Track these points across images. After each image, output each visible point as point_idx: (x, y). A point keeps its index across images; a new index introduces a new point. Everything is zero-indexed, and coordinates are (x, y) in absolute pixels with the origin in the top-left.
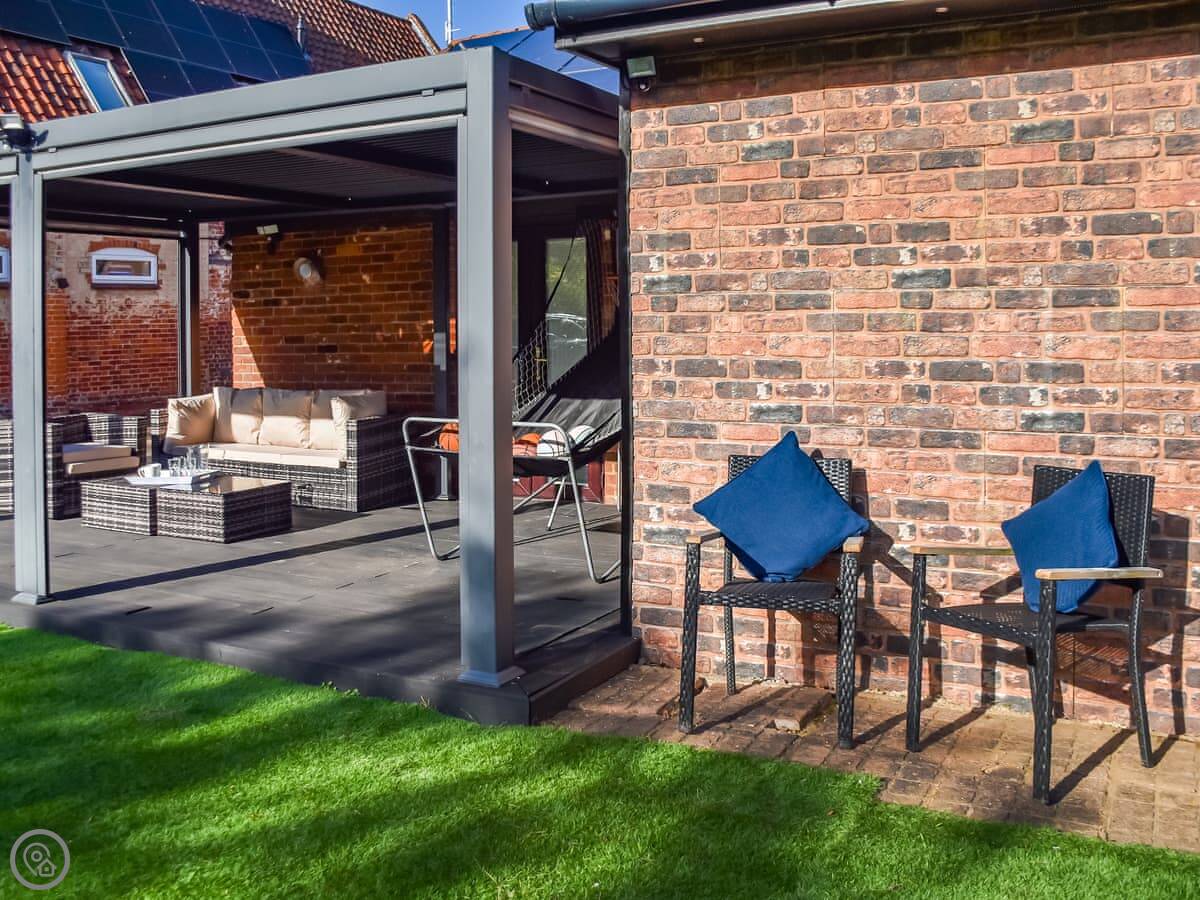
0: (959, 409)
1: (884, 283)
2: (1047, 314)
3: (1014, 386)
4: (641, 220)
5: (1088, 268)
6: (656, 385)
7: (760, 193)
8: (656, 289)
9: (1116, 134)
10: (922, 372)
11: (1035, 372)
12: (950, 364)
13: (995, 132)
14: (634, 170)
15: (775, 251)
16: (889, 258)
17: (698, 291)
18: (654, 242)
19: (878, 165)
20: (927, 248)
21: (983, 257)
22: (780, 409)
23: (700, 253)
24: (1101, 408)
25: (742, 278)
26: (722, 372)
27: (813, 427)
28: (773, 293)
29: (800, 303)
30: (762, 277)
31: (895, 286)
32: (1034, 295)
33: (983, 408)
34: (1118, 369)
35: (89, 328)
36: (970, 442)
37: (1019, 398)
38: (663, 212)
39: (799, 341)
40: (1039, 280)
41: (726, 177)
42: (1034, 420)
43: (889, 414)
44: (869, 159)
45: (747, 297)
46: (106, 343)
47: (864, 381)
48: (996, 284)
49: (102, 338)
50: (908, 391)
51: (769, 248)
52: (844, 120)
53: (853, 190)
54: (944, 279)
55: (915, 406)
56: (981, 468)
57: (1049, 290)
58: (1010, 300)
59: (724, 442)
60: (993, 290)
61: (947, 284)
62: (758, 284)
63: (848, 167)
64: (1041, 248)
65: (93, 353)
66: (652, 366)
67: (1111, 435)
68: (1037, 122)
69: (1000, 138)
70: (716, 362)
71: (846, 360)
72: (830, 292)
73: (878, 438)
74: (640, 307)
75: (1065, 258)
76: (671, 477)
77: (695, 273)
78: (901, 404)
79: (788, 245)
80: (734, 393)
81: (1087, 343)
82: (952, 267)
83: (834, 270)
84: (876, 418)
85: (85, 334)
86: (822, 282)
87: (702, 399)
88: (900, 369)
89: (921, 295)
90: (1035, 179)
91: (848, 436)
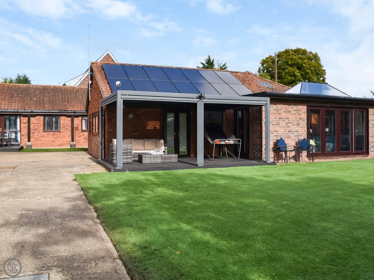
1: (284, 123)
5: (298, 122)
9: (300, 111)
11: (295, 131)
12: (289, 131)
13: (292, 110)
15: (276, 119)
20: (288, 120)
21: (292, 121)
28: (275, 124)
32: (295, 124)
33: (292, 135)
34: (300, 131)
39: (277, 128)
42: (295, 135)
63: (282, 112)
68: (295, 109)
71: (282, 130)
72: (280, 124)
78: (286, 134)
81: (298, 129)
88: (286, 131)
89: (287, 124)
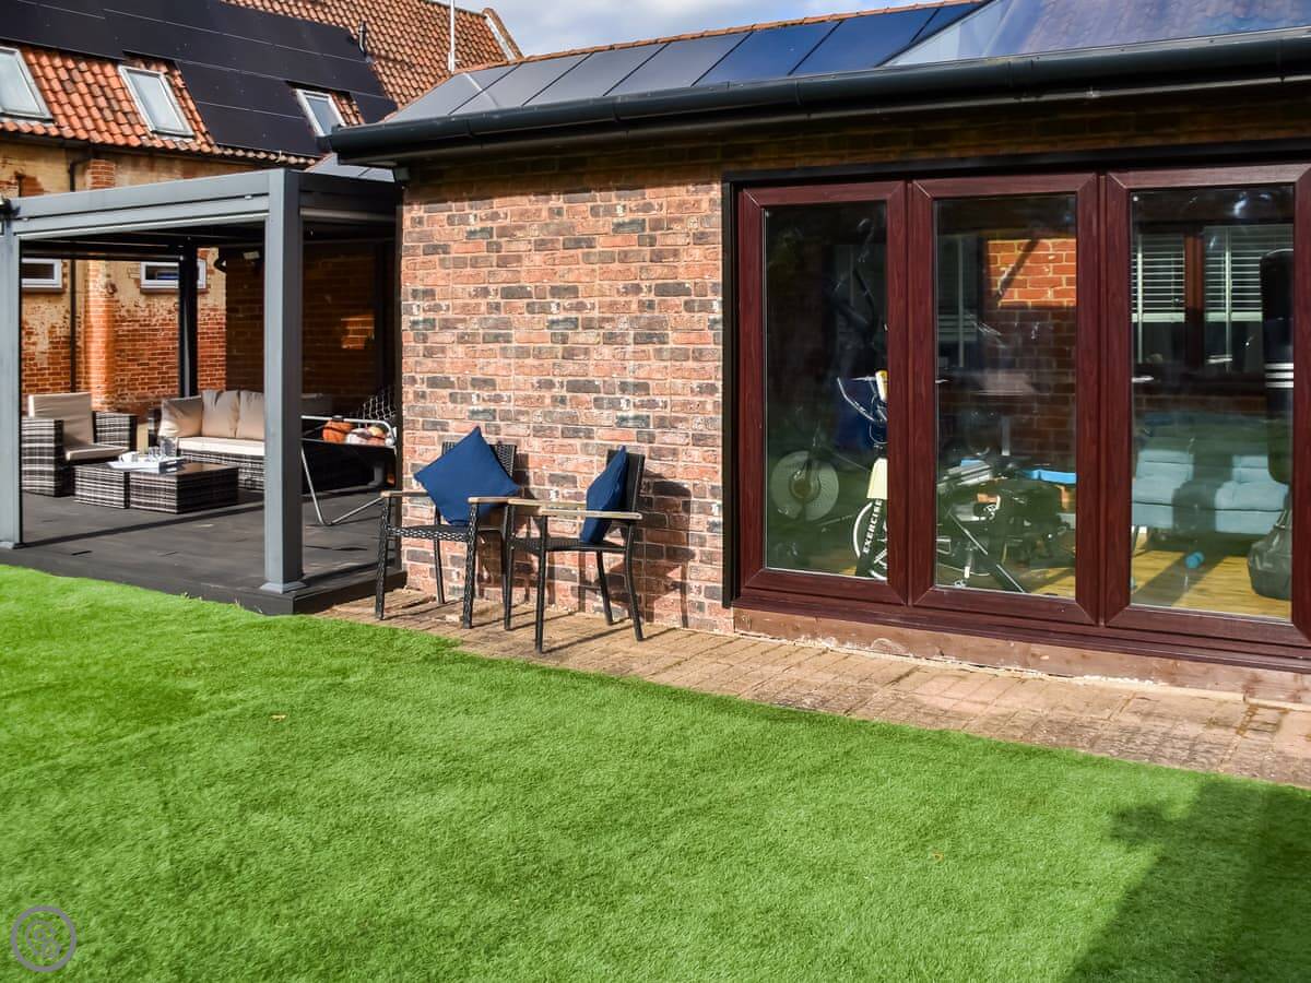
0: (581, 412)
1: (542, 326)
2: (630, 348)
3: (612, 396)
4: (408, 278)
5: (653, 318)
6: (416, 394)
7: (475, 263)
8: (416, 327)
9: (669, 229)
10: (562, 387)
11: (624, 387)
12: (577, 381)
13: (604, 226)
14: (405, 244)
15: (483, 303)
16: (545, 309)
17: (441, 329)
18: (415, 294)
19: (541, 245)
20: (566, 303)
21: (597, 310)
22: (484, 411)
23: (441, 302)
24: (659, 412)
25: (464, 321)
26: (451, 385)
27: (502, 423)
28: (481, 331)
29: (496, 339)
30: (475, 320)
31: (548, 328)
32: (623, 335)
33: (595, 411)
34: (667, 386)
35: (136, 330)
36: (589, 435)
37: (614, 405)
38: (420, 273)
39: (493, 364)
40: (626, 326)
41: (456, 250)
42: (624, 419)
43: (546, 415)
44: (535, 241)
45: (466, 334)
46: (154, 345)
47: (530, 393)
48: (603, 328)
49: (150, 340)
50: (554, 399)
51: (479, 300)
52: (522, 214)
53: (526, 262)
54: (574, 323)
55: (558, 410)
56: (594, 452)
57: (632, 332)
58: (610, 339)
59: (454, 434)
60: (602, 331)
61: (576, 327)
62: (473, 325)
63: (523, 246)
64: (628, 303)
65: (141, 355)
66: (413, 381)
67: (664, 430)
68: (627, 220)
69: (606, 230)
70: (449, 378)
71: (521, 377)
72: (513, 332)
73: (539, 432)
74: (408, 339)
75: (640, 311)
76: (423, 458)
77: (438, 316)
78: (551, 409)
79: (490, 299)
80: (459, 400)
81: (652, 368)
82: (580, 316)
83: (514, 317)
84: (537, 417)
85: (134, 336)
86: (507, 324)
87: (440, 404)
88: (550, 385)
89: (562, 335)
90: (624, 258)
91: (520, 429)
